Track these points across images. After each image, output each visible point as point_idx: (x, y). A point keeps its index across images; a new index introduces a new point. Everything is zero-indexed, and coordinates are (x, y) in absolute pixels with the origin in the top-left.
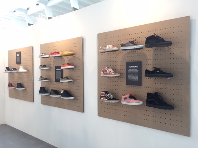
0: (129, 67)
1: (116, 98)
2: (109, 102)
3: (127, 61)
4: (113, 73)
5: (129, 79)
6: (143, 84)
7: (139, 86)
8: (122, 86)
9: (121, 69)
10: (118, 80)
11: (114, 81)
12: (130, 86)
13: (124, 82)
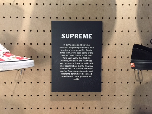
0: (63, 36)
3: (54, 19)
5: (64, 74)
7: (93, 94)
8: (38, 96)
9: (31, 44)
10: (19, 79)
11: (5, 83)
12: (64, 95)
13: (44, 83)
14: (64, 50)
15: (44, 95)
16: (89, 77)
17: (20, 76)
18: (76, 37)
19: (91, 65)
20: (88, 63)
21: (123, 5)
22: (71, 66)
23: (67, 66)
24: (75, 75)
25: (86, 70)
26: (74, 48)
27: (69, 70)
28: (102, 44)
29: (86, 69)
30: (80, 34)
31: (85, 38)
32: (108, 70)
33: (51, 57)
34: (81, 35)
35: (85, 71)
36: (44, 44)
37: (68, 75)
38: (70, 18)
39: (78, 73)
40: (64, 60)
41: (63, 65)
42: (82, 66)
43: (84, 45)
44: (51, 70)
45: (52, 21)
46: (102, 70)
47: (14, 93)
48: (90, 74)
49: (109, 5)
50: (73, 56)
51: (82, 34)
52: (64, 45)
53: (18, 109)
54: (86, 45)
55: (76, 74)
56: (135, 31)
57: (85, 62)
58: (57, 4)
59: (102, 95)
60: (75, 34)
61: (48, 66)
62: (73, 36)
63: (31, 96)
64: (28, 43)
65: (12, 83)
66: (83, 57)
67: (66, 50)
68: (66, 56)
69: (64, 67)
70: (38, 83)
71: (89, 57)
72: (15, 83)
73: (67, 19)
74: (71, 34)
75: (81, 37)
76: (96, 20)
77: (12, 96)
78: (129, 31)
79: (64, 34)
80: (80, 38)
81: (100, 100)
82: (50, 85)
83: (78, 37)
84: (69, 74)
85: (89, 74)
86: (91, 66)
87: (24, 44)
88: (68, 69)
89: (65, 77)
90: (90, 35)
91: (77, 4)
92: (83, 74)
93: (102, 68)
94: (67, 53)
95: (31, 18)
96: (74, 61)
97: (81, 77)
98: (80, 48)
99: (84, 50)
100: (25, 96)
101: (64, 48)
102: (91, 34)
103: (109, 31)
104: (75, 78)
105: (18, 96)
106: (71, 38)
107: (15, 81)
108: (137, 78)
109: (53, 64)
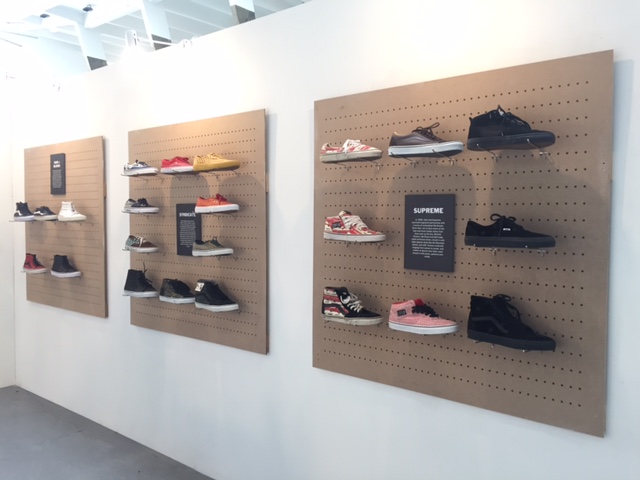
0: (416, 211)
1: (372, 311)
2: (348, 323)
3: (408, 193)
4: (364, 229)
6: (459, 267)
7: (445, 274)
8: (393, 272)
9: (388, 219)
12: (417, 274)
13: (399, 259)
15: (399, 272)
16: (440, 255)
20: (439, 240)
21: (478, 174)
22: (422, 242)
23: (419, 242)
24: (426, 252)
26: (426, 223)
27: (421, 247)
29: (437, 246)
31: (436, 212)
35: (436, 249)
36: (399, 219)
38: (424, 191)
39: (429, 250)
40: (416, 235)
41: (414, 241)
42: (433, 243)
45: (406, 195)
49: (463, 175)
51: (433, 209)
52: (416, 220)
54: (437, 220)
57: (436, 239)
59: (455, 277)
62: (425, 210)
64: (385, 218)
68: (418, 231)
69: (416, 243)
70: (393, 259)
71: (440, 233)
73: (420, 192)
76: (449, 193)
81: (453, 282)
83: (430, 211)
84: (421, 251)
85: (440, 252)
87: (382, 218)
89: (417, 253)
90: (442, 210)
92: (434, 251)
94: (418, 228)
95: (388, 192)
97: (432, 254)
98: (432, 223)
101: (416, 223)
103: (463, 205)
104: (426, 255)
106: (422, 212)
109: (406, 240)
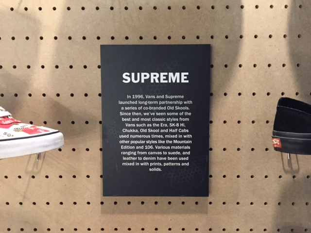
0: (127, 78)
3: (107, 41)
5: (129, 159)
7: (190, 200)
8: (75, 203)
9: (58, 95)
10: (35, 169)
11: (6, 177)
12: (129, 203)
13: (88, 177)
14: (127, 108)
15: (89, 203)
16: (183, 164)
17: (36, 164)
18: (154, 79)
19: (187, 139)
20: (180, 136)
21: (257, 7)
22: (143, 142)
23: (136, 142)
24: (153, 161)
25: (175, 150)
26: (150, 103)
27: (140, 150)
28: (212, 94)
29: (177, 148)
30: (162, 74)
31: (174, 81)
32: (224, 149)
33: (100, 122)
34: (164, 76)
35: (174, 153)
36: (86, 95)
37: (137, 161)
38: (141, 38)
39: (160, 156)
40: (129, 128)
41: (125, 139)
42: (168, 142)
43: (172, 97)
44: (101, 150)
45: (101, 46)
46: (211, 149)
47: (24, 197)
48: (184, 159)
49: (227, 7)
50: (149, 120)
51: (166, 74)
52: (129, 97)
53: (35, 230)
54: (176, 97)
55: (154, 158)
56: (284, 65)
57: (174, 134)
58: (112, 8)
59: (210, 203)
60: (152, 74)
61: (95, 142)
62: (148, 77)
63: (61, 203)
64: (51, 94)
65: (20, 177)
66: (169, 122)
67: (133, 108)
68: (133, 120)
69: (129, 144)
70: (74, 177)
71: (182, 122)
72: (26, 178)
73: (134, 41)
74: (143, 74)
75: (164, 80)
76: (198, 42)
77: (21, 203)
78: (269, 65)
79: (128, 74)
80: (162, 81)
81: (207, 213)
82: (100, 182)
83: (159, 79)
84: (140, 159)
85: (182, 159)
86: (188, 142)
87: (44, 95)
88: (137, 148)
89: (131, 164)
90: (185, 76)
91: (155, 8)
92: (169, 158)
93: (211, 146)
94: (134, 114)
95: (56, 38)
96: (150, 131)
97: (165, 164)
98: (163, 103)
99: (172, 108)
100: (48, 203)
101: (128, 103)
102: (187, 74)
103: (226, 66)
104: (153, 167)
105: (34, 203)
106: (143, 81)
107: (27, 172)
108: (287, 168)
109: (104, 137)
